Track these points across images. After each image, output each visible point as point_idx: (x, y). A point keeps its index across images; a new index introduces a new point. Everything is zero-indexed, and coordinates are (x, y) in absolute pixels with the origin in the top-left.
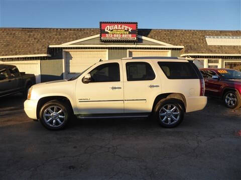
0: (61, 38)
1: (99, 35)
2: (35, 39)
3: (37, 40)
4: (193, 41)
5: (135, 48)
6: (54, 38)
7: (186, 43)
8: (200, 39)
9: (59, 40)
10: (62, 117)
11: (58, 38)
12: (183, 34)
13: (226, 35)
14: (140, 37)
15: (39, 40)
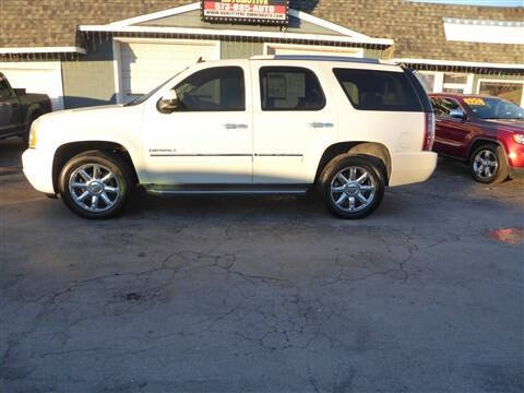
0: (108, 8)
1: (198, 5)
2: (45, 8)
3: (49, 12)
4: (415, 28)
5: (283, 41)
6: (91, 8)
7: (399, 32)
8: (430, 25)
9: (103, 13)
10: (113, 189)
11: (100, 8)
12: (392, 12)
13: (491, 18)
14: (294, 13)
15: (54, 12)
